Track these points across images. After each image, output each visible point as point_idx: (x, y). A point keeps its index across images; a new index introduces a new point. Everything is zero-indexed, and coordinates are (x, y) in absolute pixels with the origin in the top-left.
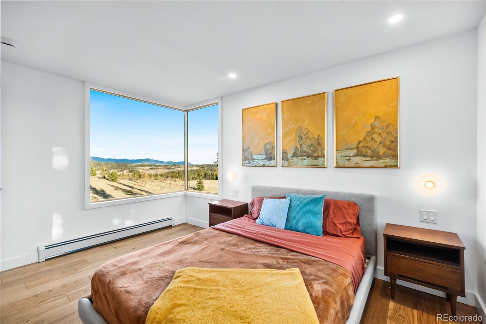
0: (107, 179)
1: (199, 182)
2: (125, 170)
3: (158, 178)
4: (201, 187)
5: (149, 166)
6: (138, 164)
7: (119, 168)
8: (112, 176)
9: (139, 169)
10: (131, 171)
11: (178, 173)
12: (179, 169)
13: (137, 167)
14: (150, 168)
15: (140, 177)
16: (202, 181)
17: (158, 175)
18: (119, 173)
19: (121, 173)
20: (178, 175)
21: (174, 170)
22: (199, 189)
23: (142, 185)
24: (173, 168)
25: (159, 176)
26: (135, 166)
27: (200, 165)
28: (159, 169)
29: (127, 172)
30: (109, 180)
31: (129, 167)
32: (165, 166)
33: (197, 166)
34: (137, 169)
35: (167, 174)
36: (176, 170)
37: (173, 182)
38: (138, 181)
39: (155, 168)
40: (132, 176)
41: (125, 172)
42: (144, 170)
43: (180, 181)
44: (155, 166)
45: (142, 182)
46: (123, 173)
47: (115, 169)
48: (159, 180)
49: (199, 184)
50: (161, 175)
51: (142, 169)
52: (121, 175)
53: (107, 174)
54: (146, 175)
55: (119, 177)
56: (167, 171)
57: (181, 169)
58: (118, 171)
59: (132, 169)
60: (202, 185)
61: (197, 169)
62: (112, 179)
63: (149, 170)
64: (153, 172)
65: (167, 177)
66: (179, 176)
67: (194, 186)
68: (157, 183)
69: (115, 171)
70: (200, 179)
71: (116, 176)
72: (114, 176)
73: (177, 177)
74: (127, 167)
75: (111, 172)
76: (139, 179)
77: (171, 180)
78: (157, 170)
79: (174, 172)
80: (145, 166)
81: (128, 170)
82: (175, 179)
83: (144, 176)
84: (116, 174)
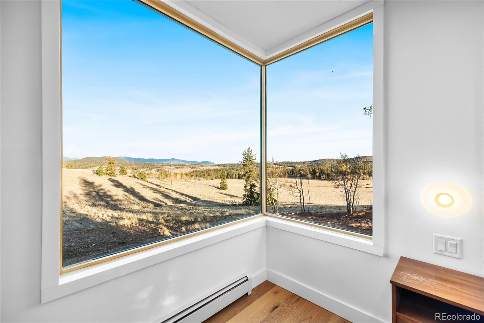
0: (137, 178)
1: (222, 181)
2: (153, 169)
3: (184, 177)
4: (224, 186)
5: (174, 165)
6: (165, 164)
7: (147, 167)
8: (141, 175)
9: (166, 168)
10: (158, 170)
11: (201, 172)
12: (202, 168)
13: (164, 166)
14: (176, 168)
15: (166, 176)
16: (225, 180)
17: (183, 174)
18: (147, 172)
19: (150, 171)
20: (201, 174)
21: (198, 169)
22: (223, 188)
23: (169, 184)
24: (196, 167)
25: (184, 176)
26: (162, 165)
27: (223, 165)
28: (184, 168)
29: (155, 171)
30: (138, 179)
31: (157, 167)
32: (190, 165)
33: (219, 165)
34: (164, 168)
35: (191, 173)
36: (200, 169)
37: (197, 181)
38: (165, 180)
39: (180, 168)
40: (159, 174)
41: (153, 171)
42: (170, 169)
43: (204, 180)
44: (180, 166)
45: (169, 181)
46: (151, 172)
47: (144, 169)
48: (184, 179)
49: (223, 184)
50: (186, 174)
51: (168, 168)
52: (149, 174)
53: (136, 172)
54: (172, 174)
55: (148, 176)
56: (191, 170)
57: (204, 168)
58: (147, 170)
59: (160, 168)
60: (226, 185)
61: (220, 168)
62: (141, 178)
63: (174, 169)
64: (178, 171)
65: (192, 176)
66: (202, 176)
67: (217, 185)
68: (183, 182)
69: (144, 170)
70: (224, 179)
71: (145, 175)
72: (143, 175)
73: (201, 176)
74: (155, 166)
75: (140, 171)
76: (166, 178)
77: (195, 179)
78: (182, 169)
79: (198, 171)
80: (170, 165)
81: (155, 170)
82: (199, 178)
83: (170, 175)
84: (145, 173)
